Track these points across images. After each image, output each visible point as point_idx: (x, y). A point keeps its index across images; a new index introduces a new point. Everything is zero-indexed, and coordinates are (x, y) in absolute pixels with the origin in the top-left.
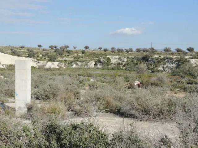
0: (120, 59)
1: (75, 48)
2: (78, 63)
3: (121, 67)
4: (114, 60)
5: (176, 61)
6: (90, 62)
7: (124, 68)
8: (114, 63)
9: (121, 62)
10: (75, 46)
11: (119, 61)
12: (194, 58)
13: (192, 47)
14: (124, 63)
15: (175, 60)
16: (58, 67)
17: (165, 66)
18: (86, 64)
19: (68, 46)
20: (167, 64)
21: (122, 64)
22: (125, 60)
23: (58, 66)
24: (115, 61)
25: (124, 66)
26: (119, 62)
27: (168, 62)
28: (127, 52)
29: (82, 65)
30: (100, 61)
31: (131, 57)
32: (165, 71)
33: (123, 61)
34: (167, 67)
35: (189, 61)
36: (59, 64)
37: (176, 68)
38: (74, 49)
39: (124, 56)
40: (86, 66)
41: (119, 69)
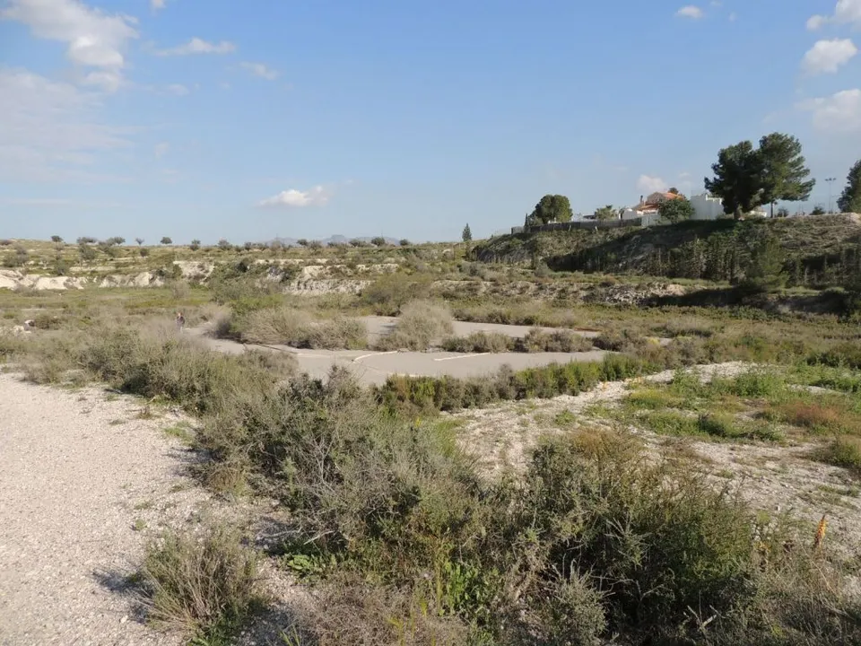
0: (201, 267)
1: (140, 243)
2: (114, 276)
3: (202, 283)
4: (189, 269)
5: (282, 271)
6: (141, 275)
7: (206, 284)
8: (188, 275)
9: (202, 273)
10: (141, 238)
11: (198, 271)
12: (312, 265)
14: (207, 275)
15: (281, 268)
16: (63, 288)
18: (132, 279)
19: (123, 238)
20: (269, 275)
21: (203, 277)
22: (211, 268)
23: (65, 284)
24: (190, 271)
26: (199, 274)
27: (271, 272)
29: (123, 281)
30: (161, 273)
31: (222, 262)
33: (207, 272)
35: (301, 270)
36: (68, 281)
38: (138, 244)
39: (211, 261)
40: (131, 284)
41: (196, 286)
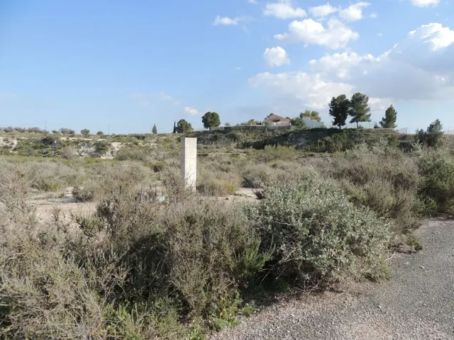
0: (6, 140)
3: (11, 152)
5: (94, 145)
7: (16, 152)
9: (8, 145)
11: (5, 144)
13: (87, 129)
14: (14, 146)
15: (93, 143)
17: (81, 150)
22: (15, 142)
25: (15, 149)
27: (83, 145)
28: (6, 131)
32: (80, 155)
33: (13, 144)
34: (83, 151)
35: (110, 145)
37: (95, 152)
41: (7, 154)
